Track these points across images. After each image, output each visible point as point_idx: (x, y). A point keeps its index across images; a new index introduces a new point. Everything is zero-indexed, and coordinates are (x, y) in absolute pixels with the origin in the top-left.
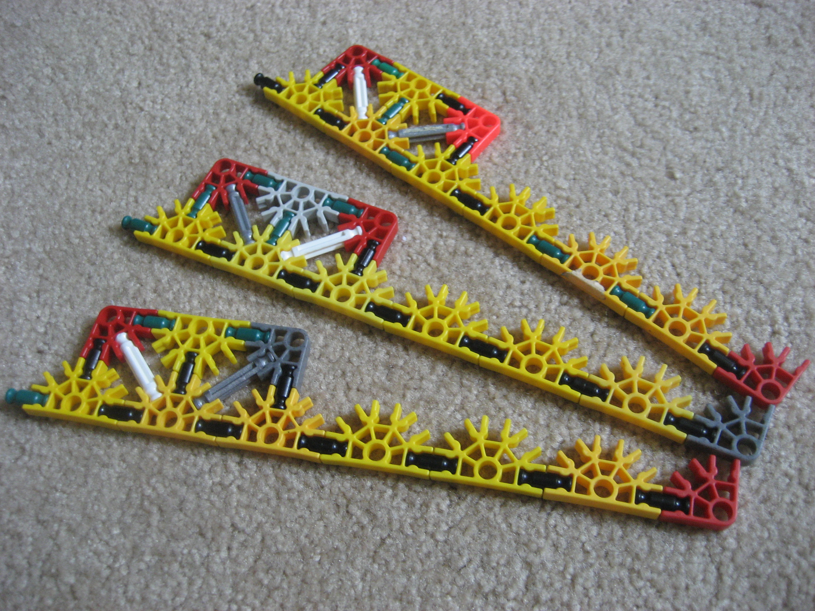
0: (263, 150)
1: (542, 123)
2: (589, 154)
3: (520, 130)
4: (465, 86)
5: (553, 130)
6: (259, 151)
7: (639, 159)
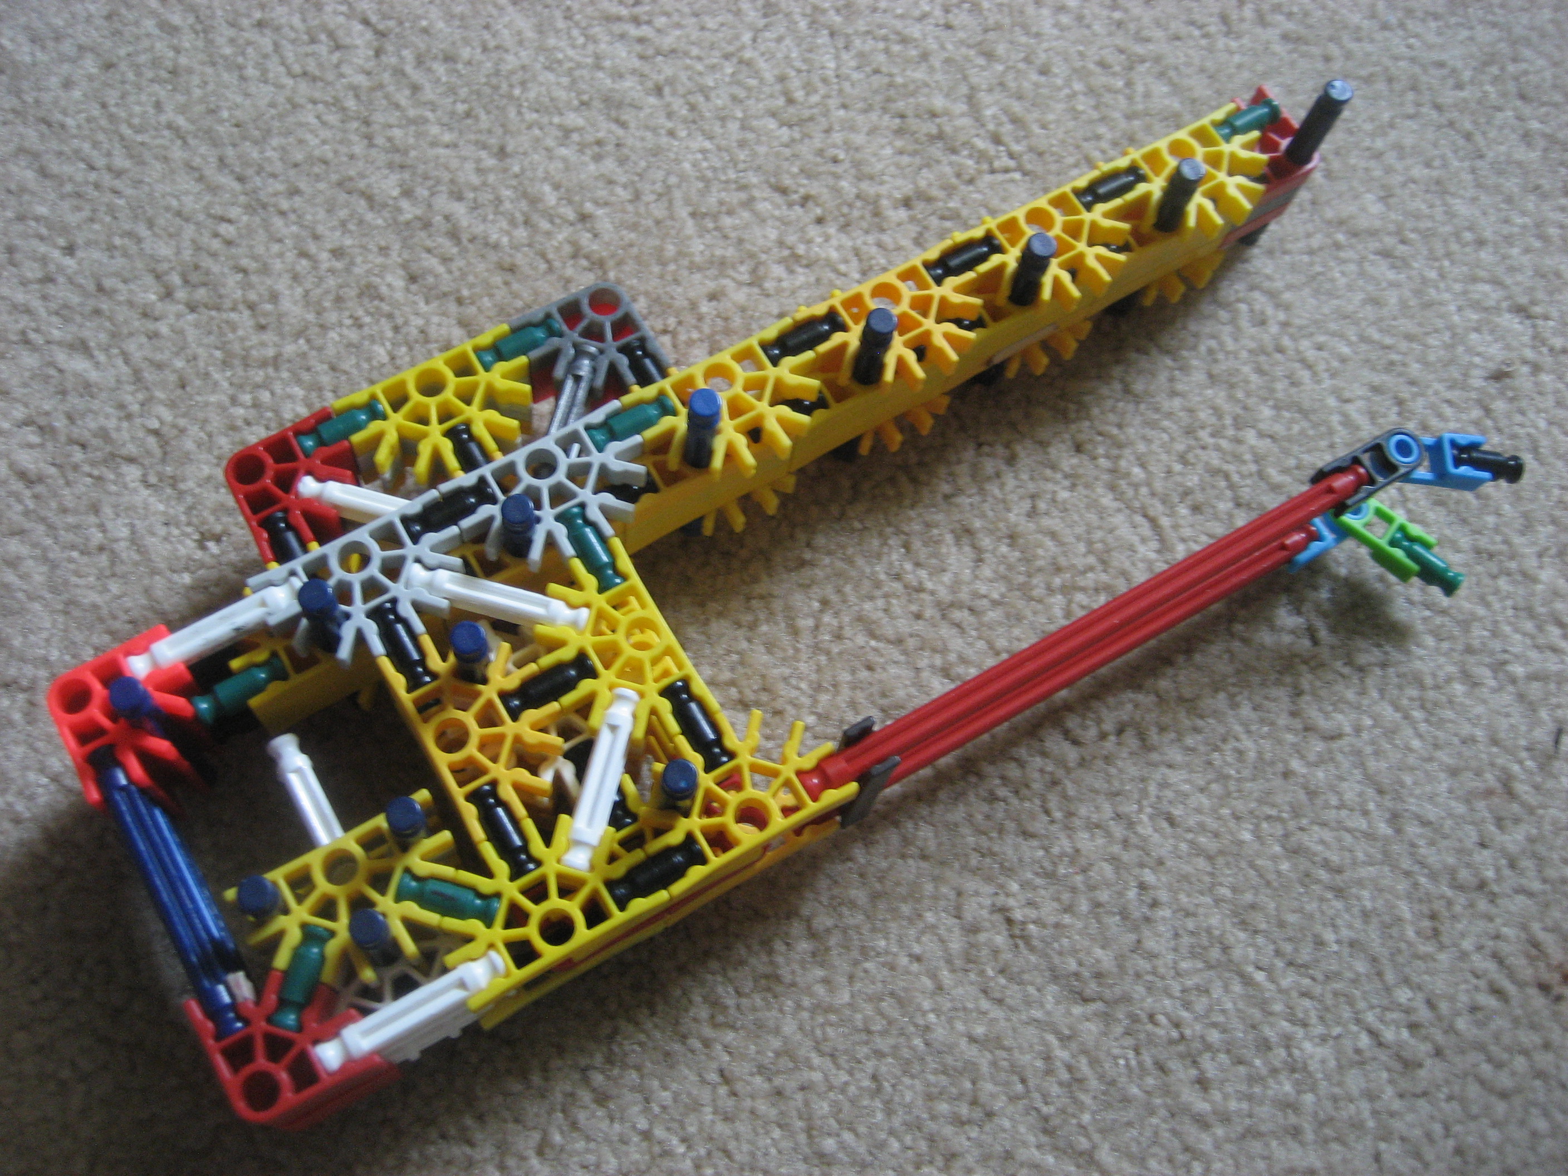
0: (33, 336)
1: (466, 41)
2: (571, 53)
3: (440, 69)
4: (293, 42)
5: (492, 44)
6: (27, 342)
7: (649, 23)
